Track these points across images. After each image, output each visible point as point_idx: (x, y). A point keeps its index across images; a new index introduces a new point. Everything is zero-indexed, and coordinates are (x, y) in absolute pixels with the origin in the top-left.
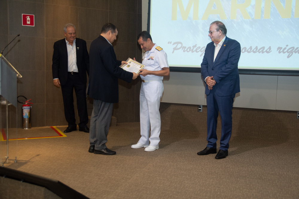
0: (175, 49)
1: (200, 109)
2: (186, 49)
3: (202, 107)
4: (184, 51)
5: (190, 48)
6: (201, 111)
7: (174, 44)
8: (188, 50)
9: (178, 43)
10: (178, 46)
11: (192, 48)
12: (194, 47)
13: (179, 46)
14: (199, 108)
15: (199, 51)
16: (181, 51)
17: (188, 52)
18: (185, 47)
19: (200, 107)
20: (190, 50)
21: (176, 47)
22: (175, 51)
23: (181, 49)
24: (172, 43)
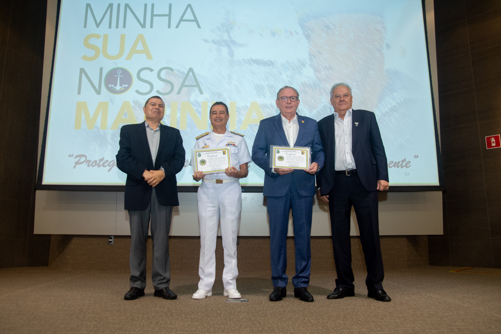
0: (77, 163)
1: (111, 240)
2: (90, 164)
3: (113, 238)
4: (88, 166)
5: (95, 161)
6: (112, 243)
7: (76, 157)
8: (94, 164)
9: (81, 156)
10: (80, 160)
11: (98, 162)
12: (101, 160)
13: (83, 159)
14: (109, 240)
15: (106, 166)
16: (85, 165)
17: (93, 166)
18: (90, 161)
19: (111, 238)
20: (95, 165)
21: (79, 160)
22: (77, 165)
23: (85, 163)
24: (74, 156)
